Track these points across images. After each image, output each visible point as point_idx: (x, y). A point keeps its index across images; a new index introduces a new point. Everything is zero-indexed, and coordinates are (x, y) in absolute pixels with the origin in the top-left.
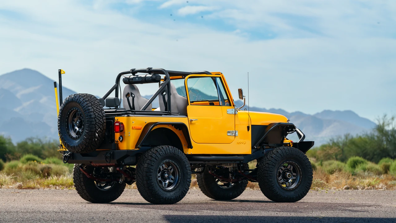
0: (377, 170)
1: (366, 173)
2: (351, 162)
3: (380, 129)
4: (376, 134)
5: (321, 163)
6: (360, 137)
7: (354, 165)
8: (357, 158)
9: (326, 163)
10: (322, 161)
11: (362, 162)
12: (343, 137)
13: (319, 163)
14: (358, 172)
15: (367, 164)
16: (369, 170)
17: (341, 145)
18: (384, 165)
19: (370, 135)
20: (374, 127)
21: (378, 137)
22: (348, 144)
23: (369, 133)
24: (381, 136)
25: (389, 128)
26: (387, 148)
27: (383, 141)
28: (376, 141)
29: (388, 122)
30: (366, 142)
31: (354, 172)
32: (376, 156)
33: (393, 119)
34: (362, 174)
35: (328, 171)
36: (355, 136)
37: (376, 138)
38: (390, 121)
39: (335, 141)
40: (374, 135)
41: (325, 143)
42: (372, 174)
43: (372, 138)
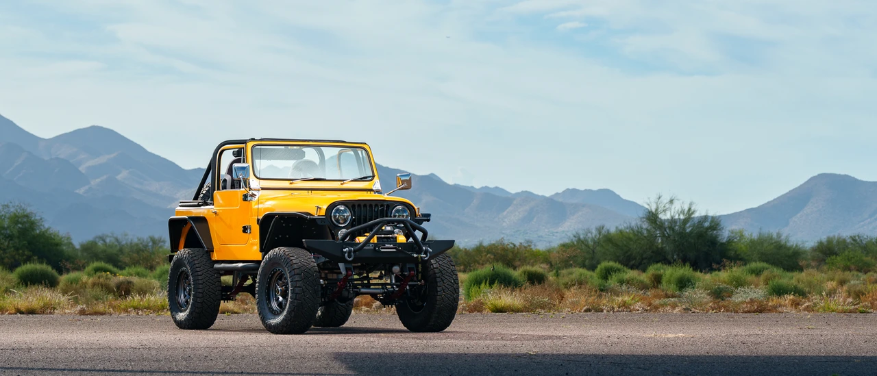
0: (642, 282)
1: (624, 287)
2: (601, 269)
3: (652, 217)
4: (645, 225)
5: (557, 272)
6: (621, 232)
7: (606, 274)
8: (611, 264)
9: (564, 272)
10: (559, 269)
11: (619, 270)
12: (594, 232)
13: (554, 271)
14: (612, 285)
15: (626, 273)
16: (628, 283)
17: (591, 243)
18: (653, 275)
19: (635, 228)
20: (641, 214)
21: (647, 230)
22: (601, 242)
23: (633, 224)
24: (653, 230)
25: (665, 217)
26: (662, 248)
27: (656, 237)
28: (645, 237)
29: (664, 207)
30: (630, 239)
31: (604, 286)
32: (645, 261)
33: (671, 201)
34: (618, 289)
35: (564, 284)
36: (613, 230)
37: (645, 232)
38: (667, 206)
39: (582, 237)
40: (642, 228)
41: (567, 241)
42: (633, 289)
43: (637, 233)
